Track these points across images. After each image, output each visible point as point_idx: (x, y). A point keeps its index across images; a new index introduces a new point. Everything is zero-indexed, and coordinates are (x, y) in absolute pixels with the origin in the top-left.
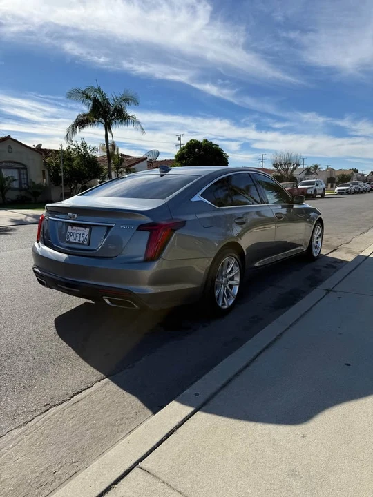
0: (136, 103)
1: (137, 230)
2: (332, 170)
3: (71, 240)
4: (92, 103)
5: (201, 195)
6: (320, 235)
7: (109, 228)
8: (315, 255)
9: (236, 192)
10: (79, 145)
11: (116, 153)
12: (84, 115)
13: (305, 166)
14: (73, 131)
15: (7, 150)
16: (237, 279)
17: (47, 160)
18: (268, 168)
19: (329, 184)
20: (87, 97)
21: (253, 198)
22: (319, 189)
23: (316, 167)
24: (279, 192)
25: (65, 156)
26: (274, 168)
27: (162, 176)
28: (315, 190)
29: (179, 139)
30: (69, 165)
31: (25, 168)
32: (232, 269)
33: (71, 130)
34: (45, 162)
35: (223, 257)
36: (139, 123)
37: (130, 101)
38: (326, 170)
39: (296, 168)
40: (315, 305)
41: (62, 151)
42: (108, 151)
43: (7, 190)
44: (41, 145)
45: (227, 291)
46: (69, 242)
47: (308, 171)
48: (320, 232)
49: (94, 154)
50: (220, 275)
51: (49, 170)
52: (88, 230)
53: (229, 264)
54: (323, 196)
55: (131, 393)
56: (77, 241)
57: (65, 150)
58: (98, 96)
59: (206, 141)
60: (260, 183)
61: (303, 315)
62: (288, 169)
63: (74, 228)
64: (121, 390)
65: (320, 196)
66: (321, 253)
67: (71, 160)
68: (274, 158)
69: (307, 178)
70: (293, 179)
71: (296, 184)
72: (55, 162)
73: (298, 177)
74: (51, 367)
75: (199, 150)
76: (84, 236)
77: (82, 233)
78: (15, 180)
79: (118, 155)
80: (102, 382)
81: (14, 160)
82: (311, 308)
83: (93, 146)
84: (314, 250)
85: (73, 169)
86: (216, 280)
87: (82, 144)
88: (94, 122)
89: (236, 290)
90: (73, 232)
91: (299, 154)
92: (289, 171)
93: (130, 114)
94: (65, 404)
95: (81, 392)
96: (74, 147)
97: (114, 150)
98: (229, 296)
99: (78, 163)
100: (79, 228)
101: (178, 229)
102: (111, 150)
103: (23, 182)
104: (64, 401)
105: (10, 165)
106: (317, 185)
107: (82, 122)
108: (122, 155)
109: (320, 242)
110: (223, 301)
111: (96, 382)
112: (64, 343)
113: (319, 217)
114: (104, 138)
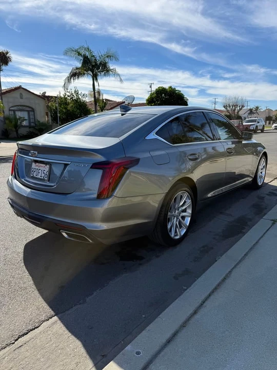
0: (117, 59)
1: (91, 168)
2: (270, 110)
3: (35, 176)
4: (82, 59)
5: (156, 134)
6: (264, 167)
7: (66, 165)
8: (260, 184)
9: (192, 129)
10: (73, 92)
11: (101, 98)
12: (77, 69)
13: (249, 108)
14: (69, 82)
15: (19, 97)
16: (189, 211)
17: (50, 104)
18: (219, 109)
19: (268, 122)
20: (79, 54)
21: (206, 134)
22: (260, 126)
23: (257, 108)
24: (229, 129)
25: (63, 101)
26: (224, 109)
27: (122, 115)
28: (257, 126)
29: (151, 87)
30: (66, 108)
31: (33, 110)
32: (185, 202)
33: (67, 81)
34: (48, 106)
35: (176, 191)
36: (118, 75)
37: (112, 58)
38: (265, 111)
39: (241, 109)
40: (262, 237)
41: (61, 97)
42: (95, 97)
43: (19, 128)
44: (45, 93)
45: (180, 223)
46: (33, 178)
47: (251, 112)
48: (264, 164)
49: (84, 99)
50: (172, 208)
51: (51, 111)
52: (48, 166)
53: (181, 197)
54: (262, 131)
55: (76, 336)
56: (39, 177)
57: (62, 96)
58: (87, 53)
59: (170, 87)
60: (212, 120)
61: (251, 249)
62: (235, 110)
63: (37, 164)
64: (67, 332)
65: (260, 131)
66: (264, 182)
67: (66, 104)
68: (224, 101)
69: (250, 116)
70: (239, 118)
71: (242, 122)
72: (55, 105)
73: (243, 116)
74: (7, 299)
75: (165, 95)
76: (45, 172)
77: (43, 169)
78: (26, 120)
79: (103, 100)
80: (50, 320)
81: (25, 104)
82: (259, 240)
83: (83, 93)
84: (259, 180)
85: (68, 110)
86: (169, 214)
87: (75, 91)
88: (84, 74)
89: (188, 221)
90: (36, 168)
91: (244, 98)
92: (236, 111)
93: (111, 68)
94: (8, 349)
95: (27, 333)
96: (69, 94)
97: (100, 96)
98: (181, 227)
99: (72, 106)
100: (41, 165)
101: (131, 167)
102: (97, 96)
103: (32, 121)
104: (8, 345)
105: (22, 108)
106: (258, 122)
107: (75, 75)
108: (106, 100)
109: (264, 173)
110: (176, 232)
111: (44, 321)
112: (26, 271)
113: (264, 150)
114: (92, 87)
